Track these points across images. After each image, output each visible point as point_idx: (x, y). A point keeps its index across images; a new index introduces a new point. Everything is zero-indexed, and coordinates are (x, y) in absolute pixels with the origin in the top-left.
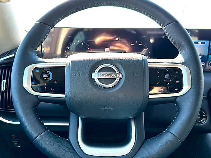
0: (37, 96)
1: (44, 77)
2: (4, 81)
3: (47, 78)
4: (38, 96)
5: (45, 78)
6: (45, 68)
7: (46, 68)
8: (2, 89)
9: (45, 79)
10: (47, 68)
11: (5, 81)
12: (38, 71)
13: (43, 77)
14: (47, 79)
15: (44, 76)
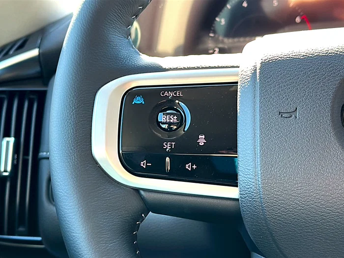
0: (137, 190)
1: (163, 123)
2: (8, 142)
3: (170, 124)
4: (142, 192)
5: (164, 126)
6: (165, 90)
7: (168, 90)
8: (2, 170)
9: (164, 129)
10: (172, 90)
11: (12, 140)
12: (139, 100)
13: (158, 123)
14: (170, 130)
15: (162, 117)
